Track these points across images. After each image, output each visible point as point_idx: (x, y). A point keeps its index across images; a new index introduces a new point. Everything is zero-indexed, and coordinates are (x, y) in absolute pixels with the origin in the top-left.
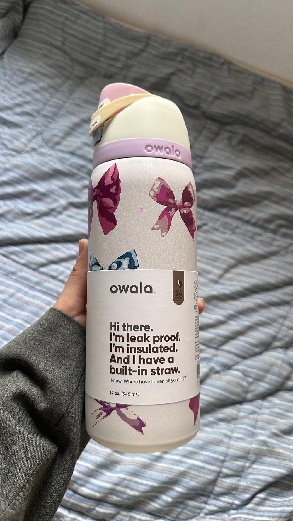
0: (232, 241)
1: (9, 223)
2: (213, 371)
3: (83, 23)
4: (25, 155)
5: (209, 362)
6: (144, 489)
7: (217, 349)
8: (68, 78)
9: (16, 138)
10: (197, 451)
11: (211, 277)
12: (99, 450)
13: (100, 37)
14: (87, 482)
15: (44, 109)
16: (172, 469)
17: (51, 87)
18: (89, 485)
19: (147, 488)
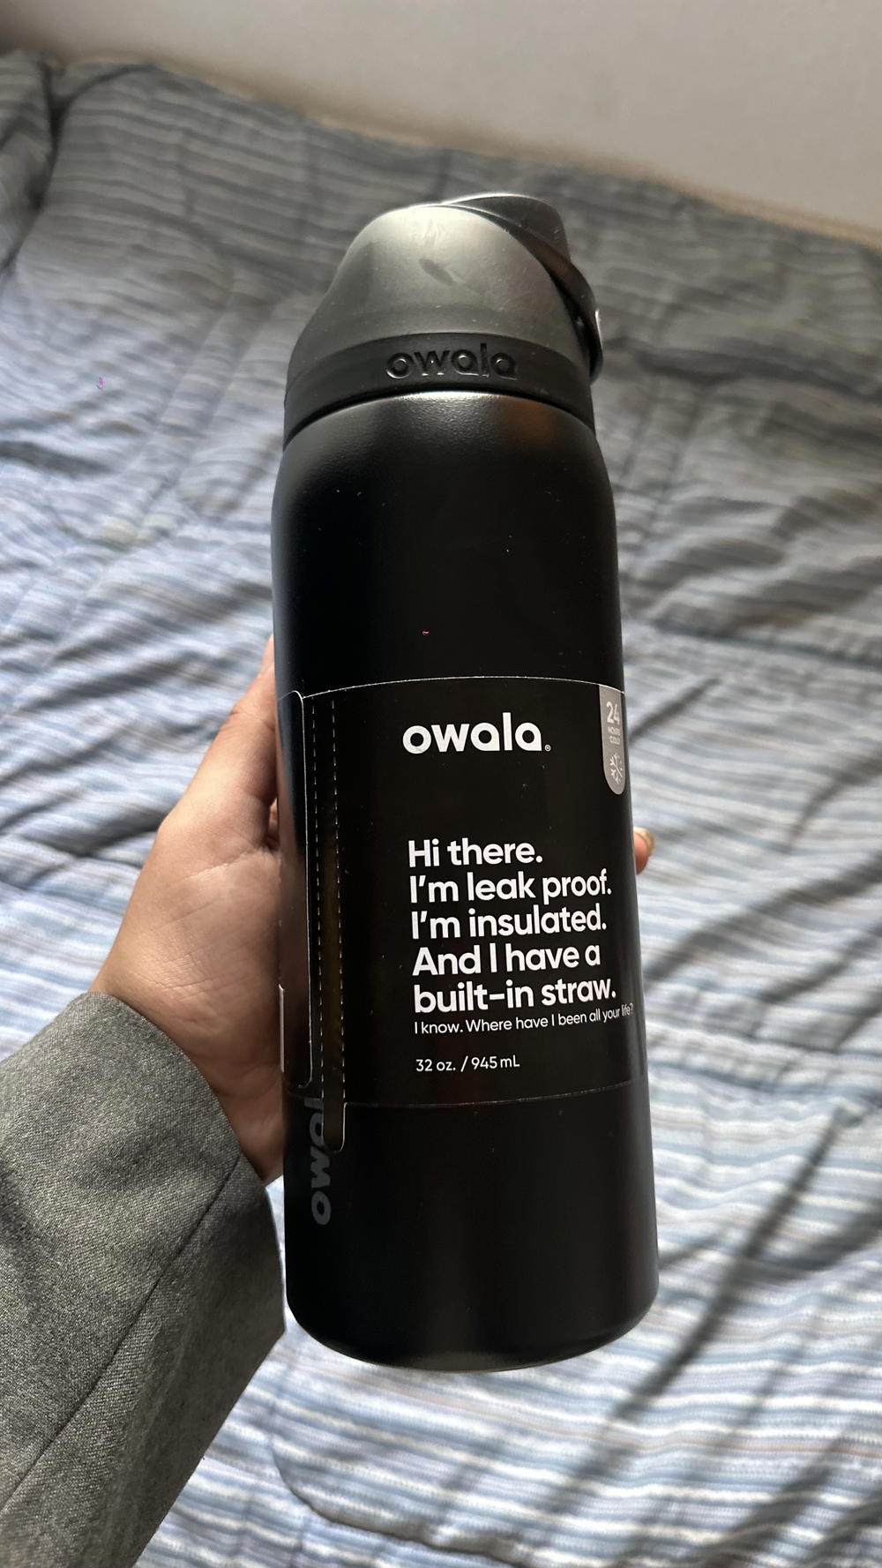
0: (805, 720)
1: (134, 764)
2: (844, 1120)
3: (242, 141)
4: (143, 553)
5: (821, 1094)
6: (733, 1518)
7: (835, 1051)
8: (219, 307)
9: (100, 504)
10: (860, 1369)
11: (768, 835)
12: (561, 1421)
13: (299, 175)
14: (553, 1530)
15: (165, 406)
16: (802, 1438)
17: (175, 339)
18: (560, 1540)
19: (743, 1514)
